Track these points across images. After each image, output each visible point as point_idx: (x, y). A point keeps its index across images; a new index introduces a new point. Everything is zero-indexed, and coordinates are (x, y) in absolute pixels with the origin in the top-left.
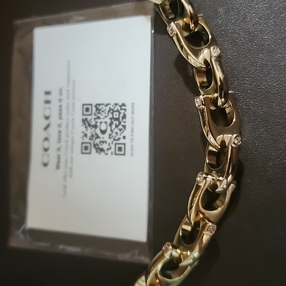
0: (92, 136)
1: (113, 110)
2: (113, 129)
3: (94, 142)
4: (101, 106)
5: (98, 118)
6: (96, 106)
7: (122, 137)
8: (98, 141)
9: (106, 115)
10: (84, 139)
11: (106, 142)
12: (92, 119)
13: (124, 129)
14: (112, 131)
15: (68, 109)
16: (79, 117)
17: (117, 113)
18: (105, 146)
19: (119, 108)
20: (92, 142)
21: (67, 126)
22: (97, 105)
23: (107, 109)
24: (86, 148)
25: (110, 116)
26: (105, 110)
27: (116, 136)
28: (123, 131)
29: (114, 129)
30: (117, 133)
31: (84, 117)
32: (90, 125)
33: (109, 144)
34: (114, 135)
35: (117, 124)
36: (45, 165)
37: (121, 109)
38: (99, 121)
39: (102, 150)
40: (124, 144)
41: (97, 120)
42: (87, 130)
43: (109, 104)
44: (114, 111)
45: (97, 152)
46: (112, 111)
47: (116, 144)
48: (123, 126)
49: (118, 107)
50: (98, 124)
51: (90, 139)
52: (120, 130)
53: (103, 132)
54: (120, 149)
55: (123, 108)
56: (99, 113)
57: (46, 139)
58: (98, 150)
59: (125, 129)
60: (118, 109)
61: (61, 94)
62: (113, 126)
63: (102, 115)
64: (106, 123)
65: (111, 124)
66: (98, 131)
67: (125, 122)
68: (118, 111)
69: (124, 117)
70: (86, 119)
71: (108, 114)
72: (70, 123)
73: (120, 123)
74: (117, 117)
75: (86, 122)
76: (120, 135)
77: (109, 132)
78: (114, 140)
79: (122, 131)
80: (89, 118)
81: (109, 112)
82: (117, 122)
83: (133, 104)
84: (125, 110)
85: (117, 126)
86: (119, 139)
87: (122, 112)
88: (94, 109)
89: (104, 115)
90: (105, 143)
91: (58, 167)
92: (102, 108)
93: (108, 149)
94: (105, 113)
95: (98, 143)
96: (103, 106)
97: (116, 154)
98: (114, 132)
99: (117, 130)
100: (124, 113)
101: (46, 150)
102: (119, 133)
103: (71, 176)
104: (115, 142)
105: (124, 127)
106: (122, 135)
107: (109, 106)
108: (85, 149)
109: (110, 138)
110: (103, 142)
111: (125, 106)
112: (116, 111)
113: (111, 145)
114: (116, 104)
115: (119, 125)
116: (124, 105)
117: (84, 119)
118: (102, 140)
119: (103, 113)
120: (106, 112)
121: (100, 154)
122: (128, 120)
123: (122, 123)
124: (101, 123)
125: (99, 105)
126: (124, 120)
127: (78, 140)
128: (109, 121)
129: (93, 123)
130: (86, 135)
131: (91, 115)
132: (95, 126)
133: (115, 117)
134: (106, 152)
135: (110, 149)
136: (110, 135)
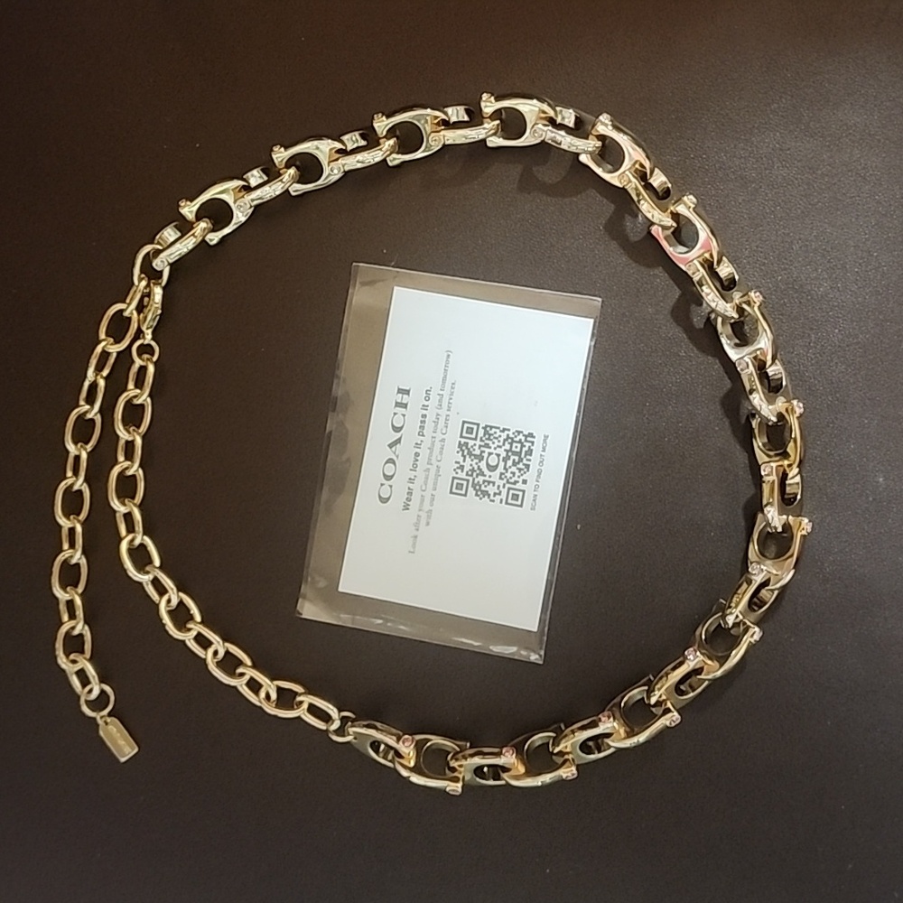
0: (473, 470)
1: (512, 439)
2: (507, 467)
3: (474, 479)
4: (494, 430)
5: (487, 446)
6: (485, 428)
7: (520, 480)
8: (481, 479)
9: (501, 444)
10: (457, 473)
11: (494, 483)
12: (475, 445)
13: (526, 470)
14: (505, 468)
15: (436, 423)
16: (453, 438)
17: (519, 445)
18: (491, 489)
19: (523, 439)
20: (471, 479)
21: (431, 449)
22: (487, 426)
23: (504, 435)
24: (460, 486)
25: (507, 446)
26: (500, 436)
27: (511, 478)
28: (525, 473)
29: (510, 467)
30: (514, 474)
31: (463, 441)
32: (470, 454)
33: (499, 487)
34: (509, 475)
35: (517, 461)
36: (384, 500)
37: (526, 441)
38: (487, 450)
39: (486, 493)
40: (524, 491)
41: (483, 449)
42: (464, 461)
43: (509, 430)
44: (513, 441)
45: (477, 495)
46: (510, 441)
47: (509, 489)
48: (524, 464)
49: (521, 437)
50: (485, 455)
51: (467, 474)
52: (520, 470)
53: (492, 468)
54: (515, 497)
55: (529, 439)
56: (489, 439)
57: (391, 461)
58: (479, 493)
59: (528, 470)
60: (520, 440)
61: (427, 398)
62: (510, 463)
63: (494, 443)
64: (498, 455)
65: (505, 460)
66: (483, 465)
67: (529, 460)
68: (520, 441)
69: (530, 452)
70: (467, 444)
71: (504, 444)
72: (438, 445)
73: (521, 460)
74: (518, 450)
75: (464, 448)
76: (519, 477)
77: (501, 469)
78: (508, 482)
79: (522, 472)
80: (471, 443)
81: (505, 440)
82: (517, 458)
83: (546, 437)
84: (533, 443)
85: (515, 464)
86: (516, 482)
87: (527, 444)
88: (481, 432)
89: (497, 443)
90: (491, 485)
91: (406, 508)
92: (495, 433)
93: (495, 494)
94: (499, 441)
95: (481, 483)
96: (498, 431)
97: (507, 503)
98: (510, 470)
99: (514, 469)
100: (529, 447)
101: (388, 478)
102: (517, 474)
103: (428, 524)
104: (507, 486)
105: (528, 467)
106: (522, 478)
107: (506, 432)
108: (457, 488)
109: (501, 478)
110: (489, 482)
111: (534, 437)
112: (516, 442)
113: (501, 488)
114: (519, 432)
115: (518, 463)
116: (531, 435)
117: (462, 443)
118: (487, 478)
119: (496, 441)
120: (501, 439)
121: (481, 499)
122: (535, 458)
123: (525, 461)
124: (490, 454)
125: (491, 427)
126: (528, 457)
127: (448, 471)
128: (503, 454)
129: (477, 452)
130: (462, 468)
131: (475, 439)
132: (480, 458)
133: (514, 449)
134: (492, 497)
135: (500, 494)
136: (502, 474)
